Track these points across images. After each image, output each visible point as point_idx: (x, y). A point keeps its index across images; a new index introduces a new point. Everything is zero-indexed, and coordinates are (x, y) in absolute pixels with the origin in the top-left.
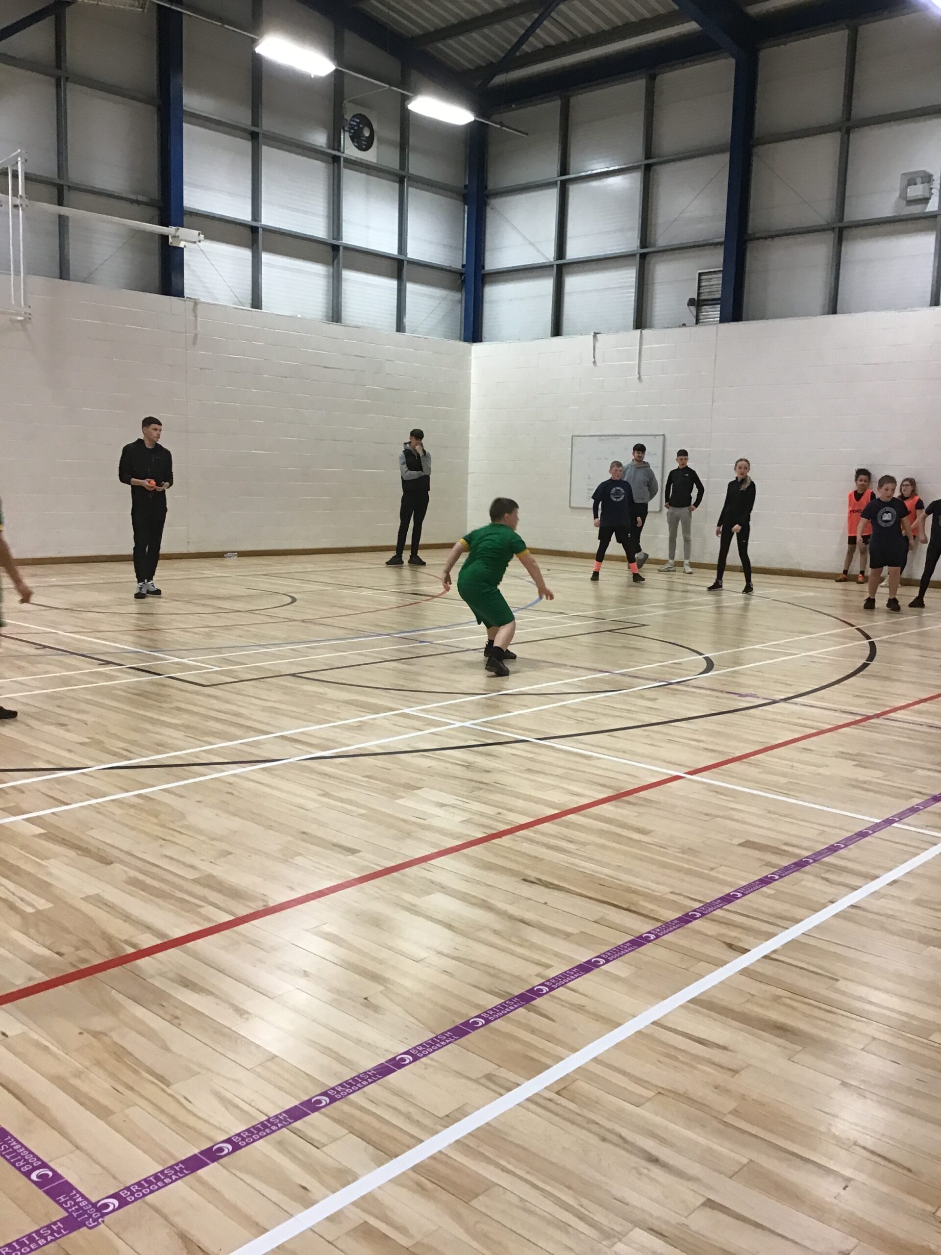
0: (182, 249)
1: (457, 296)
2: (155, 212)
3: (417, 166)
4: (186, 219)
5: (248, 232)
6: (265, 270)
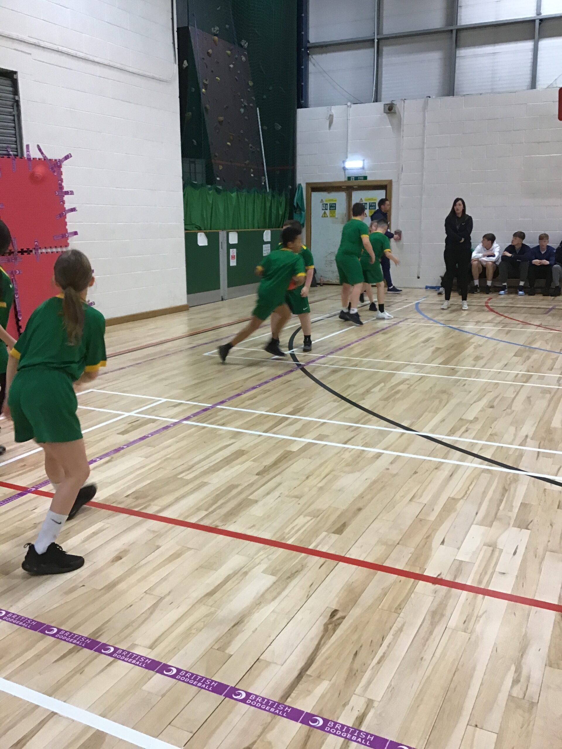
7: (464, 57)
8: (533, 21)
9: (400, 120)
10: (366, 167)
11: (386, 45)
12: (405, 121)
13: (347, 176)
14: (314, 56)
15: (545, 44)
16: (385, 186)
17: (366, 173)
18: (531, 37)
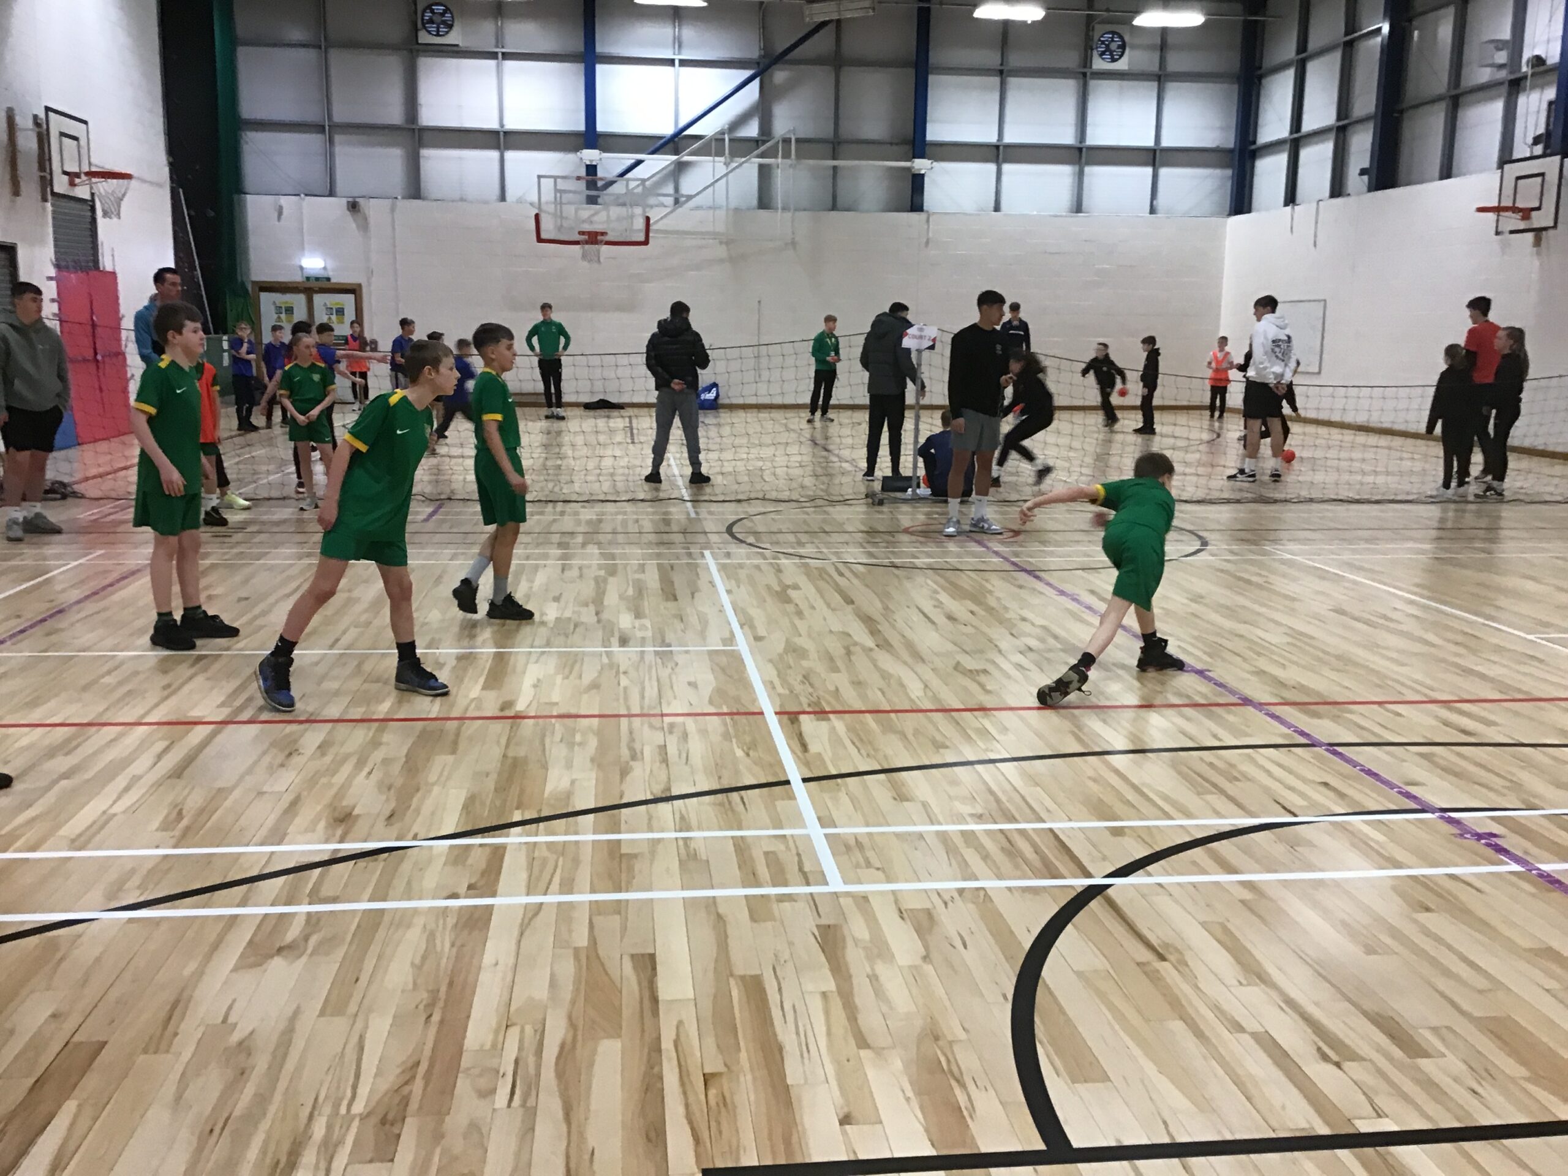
0: (923, 176)
1: (1229, 172)
2: (907, 148)
3: (1176, 62)
4: (928, 150)
5: (994, 150)
6: (1005, 179)
7: (428, 158)
8: (495, 133)
9: (366, 219)
10: (329, 267)
11: (339, 133)
12: (372, 221)
13: (305, 275)
14: (249, 133)
15: (510, 155)
16: (354, 290)
17: (330, 274)
18: (497, 147)
